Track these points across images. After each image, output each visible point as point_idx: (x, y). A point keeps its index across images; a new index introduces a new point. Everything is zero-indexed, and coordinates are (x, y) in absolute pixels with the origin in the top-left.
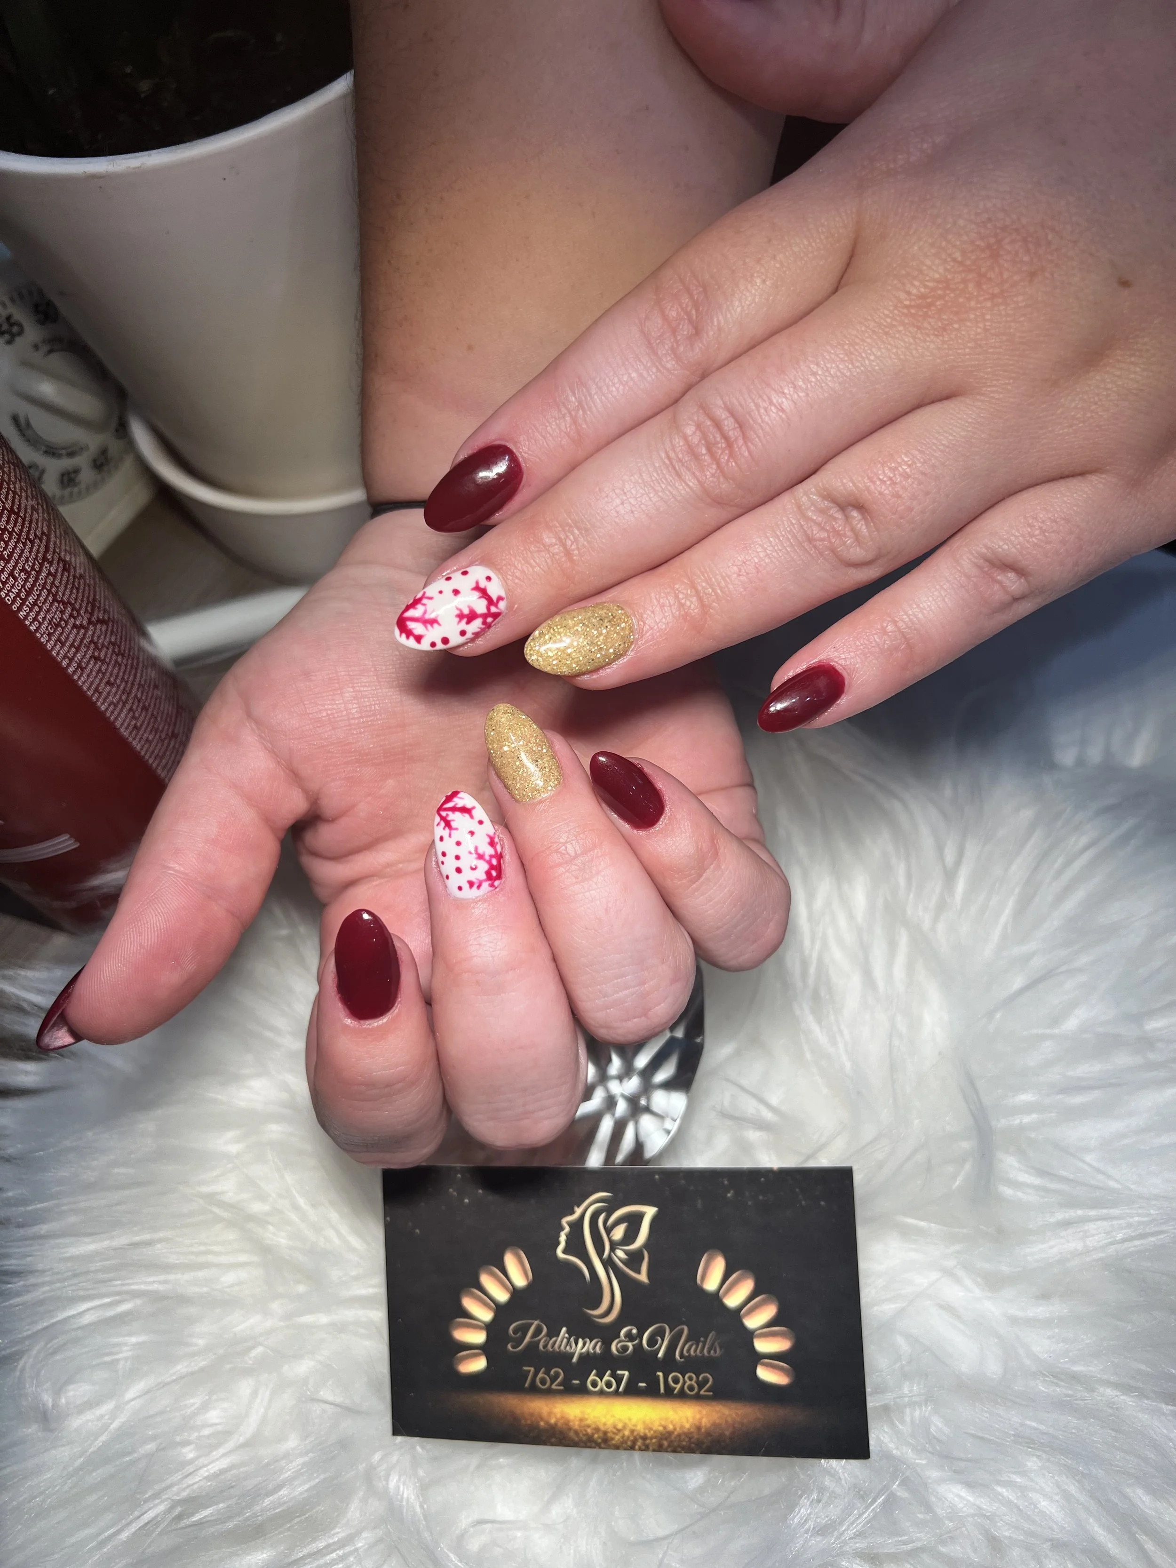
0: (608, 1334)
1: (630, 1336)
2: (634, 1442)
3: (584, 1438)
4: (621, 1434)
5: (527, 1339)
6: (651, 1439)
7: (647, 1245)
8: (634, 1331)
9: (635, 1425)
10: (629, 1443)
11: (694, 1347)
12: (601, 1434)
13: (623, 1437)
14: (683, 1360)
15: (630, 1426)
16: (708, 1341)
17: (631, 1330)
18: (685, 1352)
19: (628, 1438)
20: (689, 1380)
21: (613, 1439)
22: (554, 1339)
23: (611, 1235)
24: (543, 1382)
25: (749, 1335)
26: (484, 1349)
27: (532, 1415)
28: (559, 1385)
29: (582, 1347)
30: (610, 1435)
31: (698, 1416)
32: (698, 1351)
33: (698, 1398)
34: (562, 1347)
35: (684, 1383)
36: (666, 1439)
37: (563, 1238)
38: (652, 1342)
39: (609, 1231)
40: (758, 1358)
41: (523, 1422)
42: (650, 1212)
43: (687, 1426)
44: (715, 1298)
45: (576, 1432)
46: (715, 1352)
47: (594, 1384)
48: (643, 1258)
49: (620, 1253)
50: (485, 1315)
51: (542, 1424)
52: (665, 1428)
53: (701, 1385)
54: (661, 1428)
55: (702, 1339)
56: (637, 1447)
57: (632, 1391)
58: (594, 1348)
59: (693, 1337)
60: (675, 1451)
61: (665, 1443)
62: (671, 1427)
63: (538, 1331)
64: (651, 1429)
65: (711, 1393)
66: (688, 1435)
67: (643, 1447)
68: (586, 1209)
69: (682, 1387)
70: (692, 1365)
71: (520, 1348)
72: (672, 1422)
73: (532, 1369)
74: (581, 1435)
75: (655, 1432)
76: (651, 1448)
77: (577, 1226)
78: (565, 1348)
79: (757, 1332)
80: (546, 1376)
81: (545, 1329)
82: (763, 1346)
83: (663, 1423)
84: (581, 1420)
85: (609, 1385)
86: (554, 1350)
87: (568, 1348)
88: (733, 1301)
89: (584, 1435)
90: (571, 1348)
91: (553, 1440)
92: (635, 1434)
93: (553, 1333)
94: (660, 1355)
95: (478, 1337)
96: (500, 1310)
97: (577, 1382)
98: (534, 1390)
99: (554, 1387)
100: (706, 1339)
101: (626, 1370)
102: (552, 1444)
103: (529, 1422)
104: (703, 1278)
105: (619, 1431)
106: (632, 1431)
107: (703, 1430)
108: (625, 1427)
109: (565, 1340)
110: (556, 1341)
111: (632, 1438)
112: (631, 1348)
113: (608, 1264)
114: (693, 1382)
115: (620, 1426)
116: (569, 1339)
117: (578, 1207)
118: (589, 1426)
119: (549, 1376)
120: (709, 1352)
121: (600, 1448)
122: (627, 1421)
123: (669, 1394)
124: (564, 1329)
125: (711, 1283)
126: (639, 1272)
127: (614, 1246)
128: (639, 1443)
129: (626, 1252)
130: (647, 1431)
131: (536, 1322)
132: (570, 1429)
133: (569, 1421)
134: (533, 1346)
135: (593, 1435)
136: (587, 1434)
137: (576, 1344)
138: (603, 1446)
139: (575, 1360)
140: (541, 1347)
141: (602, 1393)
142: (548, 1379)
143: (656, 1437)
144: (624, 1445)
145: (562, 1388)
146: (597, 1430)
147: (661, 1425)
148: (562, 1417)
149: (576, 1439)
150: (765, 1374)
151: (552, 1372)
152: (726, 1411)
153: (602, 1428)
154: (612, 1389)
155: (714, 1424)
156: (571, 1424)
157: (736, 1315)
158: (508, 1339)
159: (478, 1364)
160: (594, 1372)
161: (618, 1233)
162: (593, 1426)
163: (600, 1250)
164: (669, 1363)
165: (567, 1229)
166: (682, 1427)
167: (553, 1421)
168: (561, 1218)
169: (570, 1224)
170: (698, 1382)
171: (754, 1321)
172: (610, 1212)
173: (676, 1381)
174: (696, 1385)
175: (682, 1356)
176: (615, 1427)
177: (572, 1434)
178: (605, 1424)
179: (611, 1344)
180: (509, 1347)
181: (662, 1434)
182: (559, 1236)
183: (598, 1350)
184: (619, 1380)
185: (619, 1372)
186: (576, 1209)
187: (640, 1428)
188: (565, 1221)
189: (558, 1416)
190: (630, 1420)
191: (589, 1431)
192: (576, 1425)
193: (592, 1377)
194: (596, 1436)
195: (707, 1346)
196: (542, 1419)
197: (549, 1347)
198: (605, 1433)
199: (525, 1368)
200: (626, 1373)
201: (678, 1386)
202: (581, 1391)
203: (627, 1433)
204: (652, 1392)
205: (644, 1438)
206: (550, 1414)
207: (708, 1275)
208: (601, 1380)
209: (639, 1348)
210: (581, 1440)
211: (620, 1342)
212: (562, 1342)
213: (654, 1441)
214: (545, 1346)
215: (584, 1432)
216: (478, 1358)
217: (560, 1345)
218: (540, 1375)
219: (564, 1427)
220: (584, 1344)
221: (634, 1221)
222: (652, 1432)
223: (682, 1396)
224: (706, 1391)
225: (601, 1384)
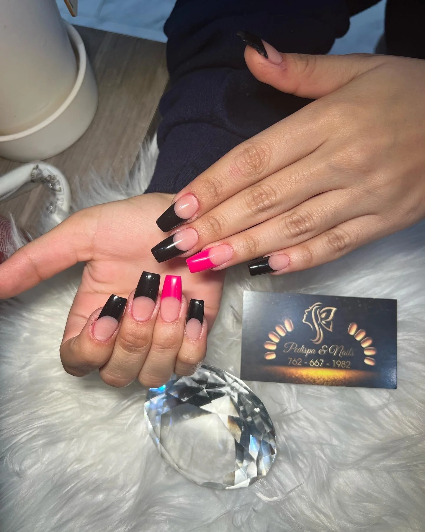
0: (318, 347)
1: (325, 349)
2: (324, 382)
3: (307, 381)
4: (319, 380)
5: (290, 349)
6: (329, 381)
7: (332, 320)
8: (326, 347)
9: (324, 377)
10: (322, 383)
11: (345, 352)
12: (313, 380)
13: (320, 381)
14: (341, 356)
15: (323, 378)
16: (350, 350)
17: (325, 346)
18: (342, 354)
19: (322, 381)
20: (343, 363)
21: (316, 382)
22: (299, 349)
23: (321, 315)
24: (295, 362)
25: (363, 349)
26: (275, 351)
27: (290, 374)
28: (299, 364)
29: (308, 352)
30: (316, 380)
31: (345, 375)
32: (347, 354)
33: (345, 369)
34: (302, 352)
35: (341, 364)
36: (334, 382)
37: (305, 316)
38: (332, 350)
39: (320, 314)
40: (366, 356)
41: (287, 376)
42: (334, 309)
43: (341, 377)
44: (353, 337)
45: (305, 379)
46: (352, 354)
47: (312, 364)
48: (331, 324)
49: (324, 322)
50: (277, 340)
51: (293, 376)
52: (334, 378)
53: (347, 365)
54: (333, 378)
55: (348, 350)
56: (324, 384)
57: (324, 366)
58: (313, 352)
59: (346, 350)
60: (337, 386)
61: (334, 383)
62: (336, 378)
63: (294, 346)
64: (329, 378)
65: (350, 367)
66: (341, 380)
67: (326, 384)
68: (314, 307)
69: (341, 365)
70: (344, 358)
71: (288, 351)
72: (336, 376)
73: (291, 358)
74: (306, 380)
75: (331, 379)
76: (329, 384)
77: (310, 313)
78: (303, 351)
79: (365, 348)
80: (295, 361)
81: (297, 345)
82: (367, 353)
83: (334, 376)
84: (307, 375)
85: (317, 364)
86: (299, 352)
87: (304, 352)
88: (359, 338)
89: (307, 380)
90: (305, 352)
91: (296, 382)
92: (324, 380)
93: (300, 347)
94: (334, 355)
95: (274, 348)
96: (282, 338)
97: (306, 363)
98: (292, 365)
99: (298, 364)
100: (349, 350)
101: (323, 359)
102: (296, 383)
103: (289, 376)
104: (350, 331)
105: (319, 379)
106: (323, 379)
107: (346, 379)
108: (321, 377)
109: (303, 349)
110: (300, 349)
111: (323, 381)
112: (325, 352)
113: (319, 325)
114: (344, 364)
115: (319, 377)
116: (304, 349)
117: (311, 306)
118: (309, 377)
119: (297, 360)
120: (350, 354)
121: (312, 384)
122: (322, 376)
123: (337, 368)
124: (303, 346)
125: (352, 333)
126: (329, 328)
127: (322, 319)
128: (325, 383)
129: (326, 322)
130: (328, 379)
131: (294, 343)
132: (302, 378)
133: (302, 376)
134: (293, 351)
135: (310, 380)
136: (308, 380)
137: (307, 350)
138: (313, 384)
139: (306, 356)
140: (295, 351)
141: (314, 367)
142: (296, 362)
143: (331, 381)
144: (320, 384)
145: (301, 365)
146: (312, 378)
147: (333, 377)
148: (300, 374)
149: (304, 381)
150: (367, 362)
151: (298, 360)
152: (354, 373)
153: (313, 378)
154: (318, 365)
155: (350, 378)
156: (303, 376)
157: (359, 342)
158: (284, 348)
159: (273, 357)
160: (312, 360)
161: (323, 316)
162: (310, 377)
163: (317, 320)
164: (337, 358)
165: (306, 313)
166: (340, 378)
167: (297, 375)
168: (305, 310)
169: (308, 312)
170: (346, 363)
171: (364, 345)
172: (321, 309)
173: (339, 363)
174: (345, 365)
175: (341, 355)
176: (318, 378)
177: (303, 380)
178: (314, 377)
179: (318, 351)
180: (284, 351)
181: (333, 380)
182: (304, 316)
183: (314, 352)
184: (320, 362)
185: (321, 360)
186: (310, 307)
187: (326, 378)
188: (306, 311)
189: (299, 374)
190: (323, 375)
191: (309, 379)
192: (305, 377)
193: (311, 361)
194: (311, 381)
195: (349, 352)
196: (293, 375)
197: (298, 351)
198: (314, 380)
199: (289, 358)
200: (323, 360)
201: (339, 365)
202: (307, 366)
203: (321, 380)
204: (331, 367)
205: (327, 381)
206: (296, 373)
207: (351, 329)
208: (314, 362)
209: (328, 352)
210: (306, 382)
211: (322, 350)
212: (302, 349)
213: (330, 382)
214: (296, 351)
215: (307, 379)
216: (273, 354)
217: (301, 351)
218: (294, 360)
219: (301, 378)
220: (310, 350)
221: (329, 312)
222: (330, 380)
223: (340, 368)
224: (349, 366)
225: (314, 364)
